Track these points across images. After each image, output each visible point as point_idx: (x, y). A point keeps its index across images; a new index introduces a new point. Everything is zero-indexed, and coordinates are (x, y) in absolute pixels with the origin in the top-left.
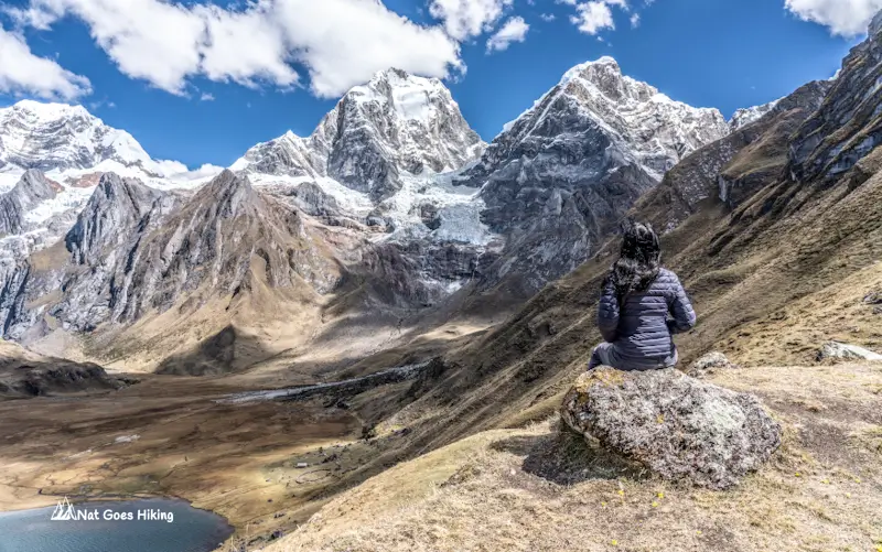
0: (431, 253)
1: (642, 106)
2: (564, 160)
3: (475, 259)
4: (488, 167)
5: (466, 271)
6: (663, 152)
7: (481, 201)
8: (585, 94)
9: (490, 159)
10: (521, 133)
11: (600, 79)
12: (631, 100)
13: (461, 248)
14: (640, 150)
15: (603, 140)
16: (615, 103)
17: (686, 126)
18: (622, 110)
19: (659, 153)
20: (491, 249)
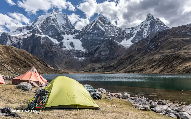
0: (75, 52)
1: (109, 26)
2: (97, 36)
3: (83, 54)
4: (80, 35)
5: (82, 56)
6: (113, 35)
7: (81, 42)
8: (100, 23)
9: (80, 34)
10: (87, 29)
11: (102, 20)
12: (107, 25)
13: (80, 52)
14: (109, 35)
15: (104, 33)
16: (104, 25)
17: (117, 30)
18: (106, 27)
19: (112, 36)
20: (86, 52)
